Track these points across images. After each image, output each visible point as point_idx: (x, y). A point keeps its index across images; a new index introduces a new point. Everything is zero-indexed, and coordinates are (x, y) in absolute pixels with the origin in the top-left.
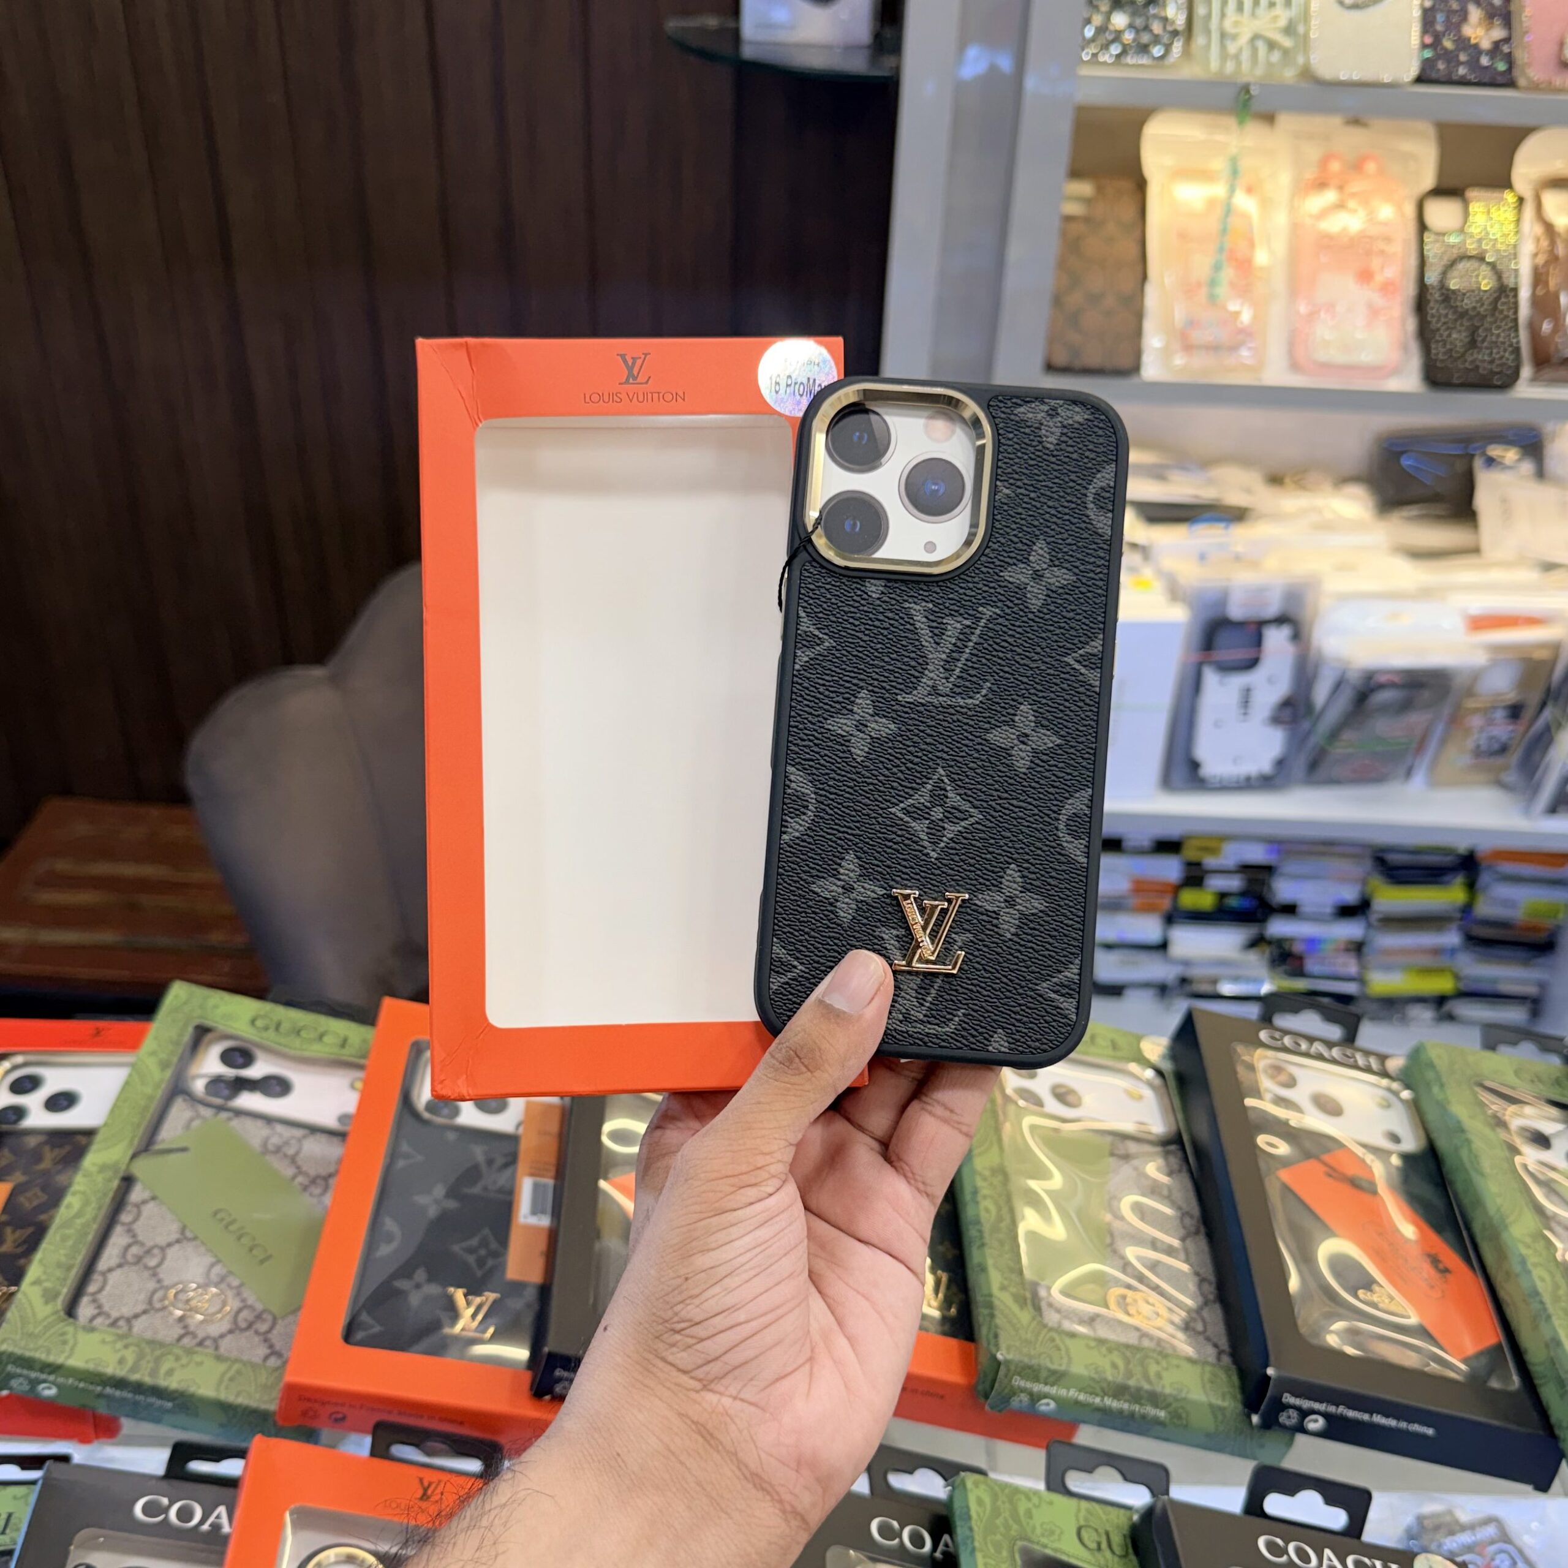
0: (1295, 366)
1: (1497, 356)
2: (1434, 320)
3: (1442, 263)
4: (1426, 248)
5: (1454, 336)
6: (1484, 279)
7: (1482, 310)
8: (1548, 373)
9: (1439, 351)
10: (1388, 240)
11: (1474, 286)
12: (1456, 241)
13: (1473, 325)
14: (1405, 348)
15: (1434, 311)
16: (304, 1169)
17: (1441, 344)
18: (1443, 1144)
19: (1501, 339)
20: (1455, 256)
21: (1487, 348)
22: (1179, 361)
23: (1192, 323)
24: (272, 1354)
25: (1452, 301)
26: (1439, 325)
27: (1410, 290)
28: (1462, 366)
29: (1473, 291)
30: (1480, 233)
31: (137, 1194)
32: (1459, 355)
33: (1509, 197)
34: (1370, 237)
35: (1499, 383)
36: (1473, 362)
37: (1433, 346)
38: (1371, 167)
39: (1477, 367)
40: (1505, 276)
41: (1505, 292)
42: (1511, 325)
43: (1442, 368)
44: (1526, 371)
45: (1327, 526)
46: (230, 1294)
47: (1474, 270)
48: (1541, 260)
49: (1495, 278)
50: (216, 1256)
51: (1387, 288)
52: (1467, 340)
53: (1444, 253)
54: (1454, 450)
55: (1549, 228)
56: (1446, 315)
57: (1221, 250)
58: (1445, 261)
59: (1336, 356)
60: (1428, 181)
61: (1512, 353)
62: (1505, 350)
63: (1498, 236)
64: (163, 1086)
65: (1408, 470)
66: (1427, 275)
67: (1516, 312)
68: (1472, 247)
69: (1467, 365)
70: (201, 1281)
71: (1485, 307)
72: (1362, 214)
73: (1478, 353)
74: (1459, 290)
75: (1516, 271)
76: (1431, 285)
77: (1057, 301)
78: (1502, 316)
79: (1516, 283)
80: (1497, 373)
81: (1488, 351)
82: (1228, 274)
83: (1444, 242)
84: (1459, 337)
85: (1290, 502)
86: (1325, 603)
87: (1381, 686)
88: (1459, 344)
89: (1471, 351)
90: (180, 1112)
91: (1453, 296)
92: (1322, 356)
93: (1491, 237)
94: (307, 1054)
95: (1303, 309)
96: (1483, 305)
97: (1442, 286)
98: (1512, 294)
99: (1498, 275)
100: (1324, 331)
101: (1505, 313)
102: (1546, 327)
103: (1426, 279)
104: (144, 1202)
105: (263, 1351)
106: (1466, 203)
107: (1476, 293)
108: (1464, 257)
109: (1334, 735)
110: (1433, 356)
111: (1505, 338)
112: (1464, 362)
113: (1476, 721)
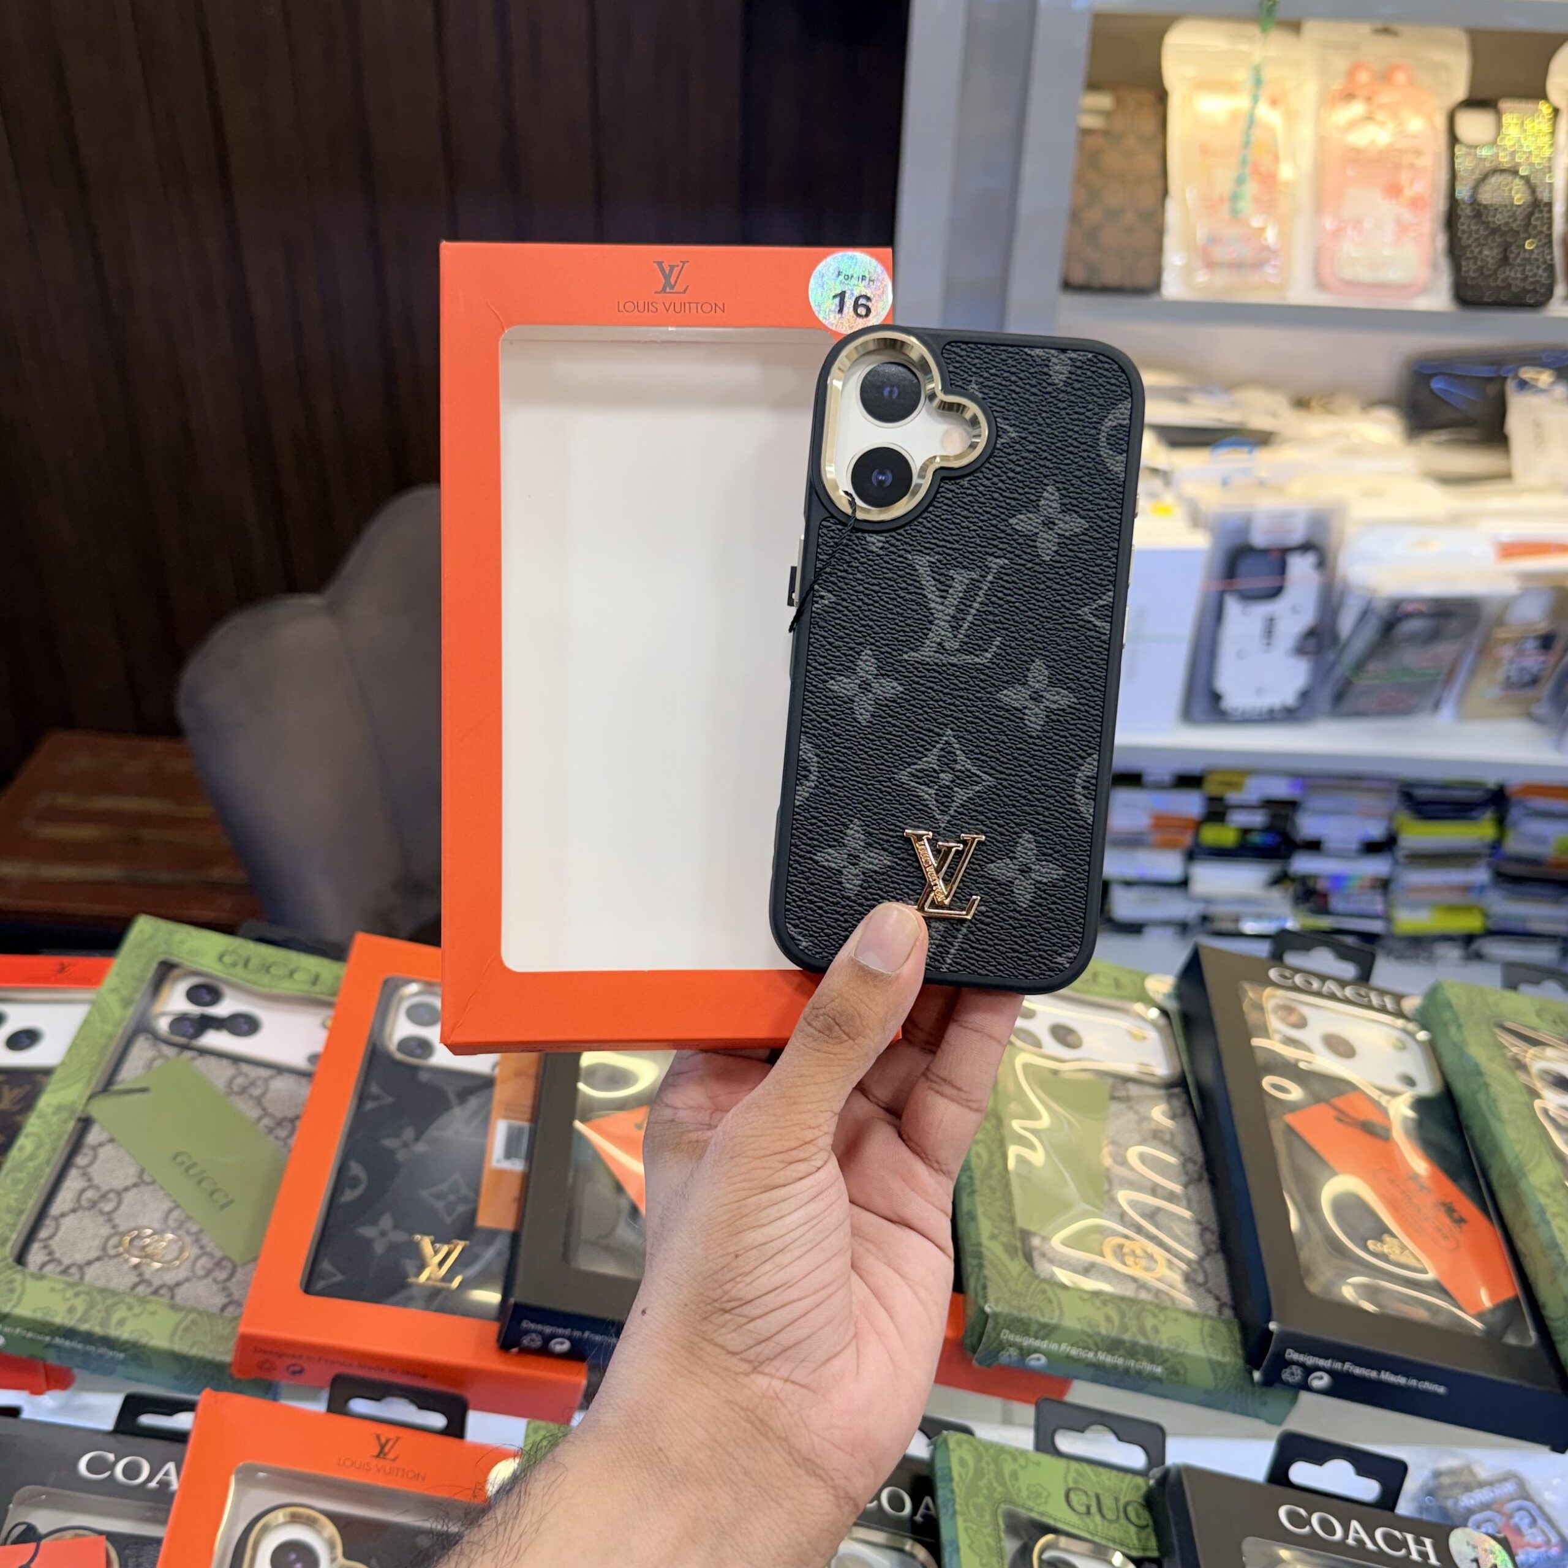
0: (1321, 284)
1: (1530, 274)
2: (1465, 236)
3: (1474, 177)
4: (1457, 161)
5: (1486, 252)
6: (1516, 193)
7: (1514, 225)
9: (1470, 268)
10: (1418, 153)
11: (1507, 202)
12: (1489, 154)
13: (1506, 241)
14: (1434, 266)
15: (1465, 227)
16: (270, 1110)
17: (1472, 261)
18: (1460, 1088)
19: (1534, 256)
20: (1487, 169)
21: (1519, 265)
22: (1202, 277)
23: (1213, 240)
24: (230, 1303)
25: (1484, 216)
26: (1470, 242)
27: (1441, 205)
28: (1492, 284)
29: (1506, 206)
30: (1514, 145)
31: (94, 1136)
32: (1490, 272)
33: (1544, 108)
34: (1399, 151)
35: (1532, 301)
36: (1503, 280)
37: (1464, 263)
38: (1400, 77)
39: (1510, 285)
40: (1539, 190)
41: (1539, 208)
42: (1544, 241)
43: (1472, 286)
44: (1560, 289)
45: (1354, 451)
46: (188, 1240)
47: (1507, 184)
49: (1528, 192)
50: (175, 1201)
51: (1416, 203)
52: (1499, 257)
53: (1476, 166)
54: (1485, 372)
56: (1477, 231)
57: (1244, 163)
58: (1477, 175)
59: (1364, 274)
60: (1460, 92)
61: (1545, 270)
62: (1538, 267)
63: (1532, 148)
64: (125, 1024)
65: (1438, 393)
66: (1458, 188)
67: (1550, 227)
68: (1505, 160)
69: (1499, 283)
70: (157, 1226)
71: (1518, 222)
72: (1390, 125)
73: (1510, 271)
74: (1492, 205)
75: (1551, 185)
76: (1463, 200)
77: (1075, 217)
78: (1534, 232)
79: (1551, 198)
80: (1529, 291)
81: (1520, 269)
82: (1251, 189)
83: (1476, 155)
84: (1490, 254)
85: (1316, 426)
86: (1351, 529)
87: (1409, 616)
88: (1490, 261)
89: (1502, 269)
90: (141, 1051)
91: (1484, 212)
92: (1348, 273)
93: (1525, 149)
94: (275, 991)
95: (1329, 224)
96: (1516, 220)
97: (1474, 202)
98: (1546, 209)
99: (1533, 189)
100: (1349, 248)
101: (1539, 228)
103: (1457, 194)
104: (101, 1145)
105: (220, 1300)
106: (1499, 114)
107: (1509, 208)
108: (1498, 171)
109: (1360, 666)
110: (1463, 274)
111: (1538, 254)
112: (1496, 279)
113: (1507, 652)
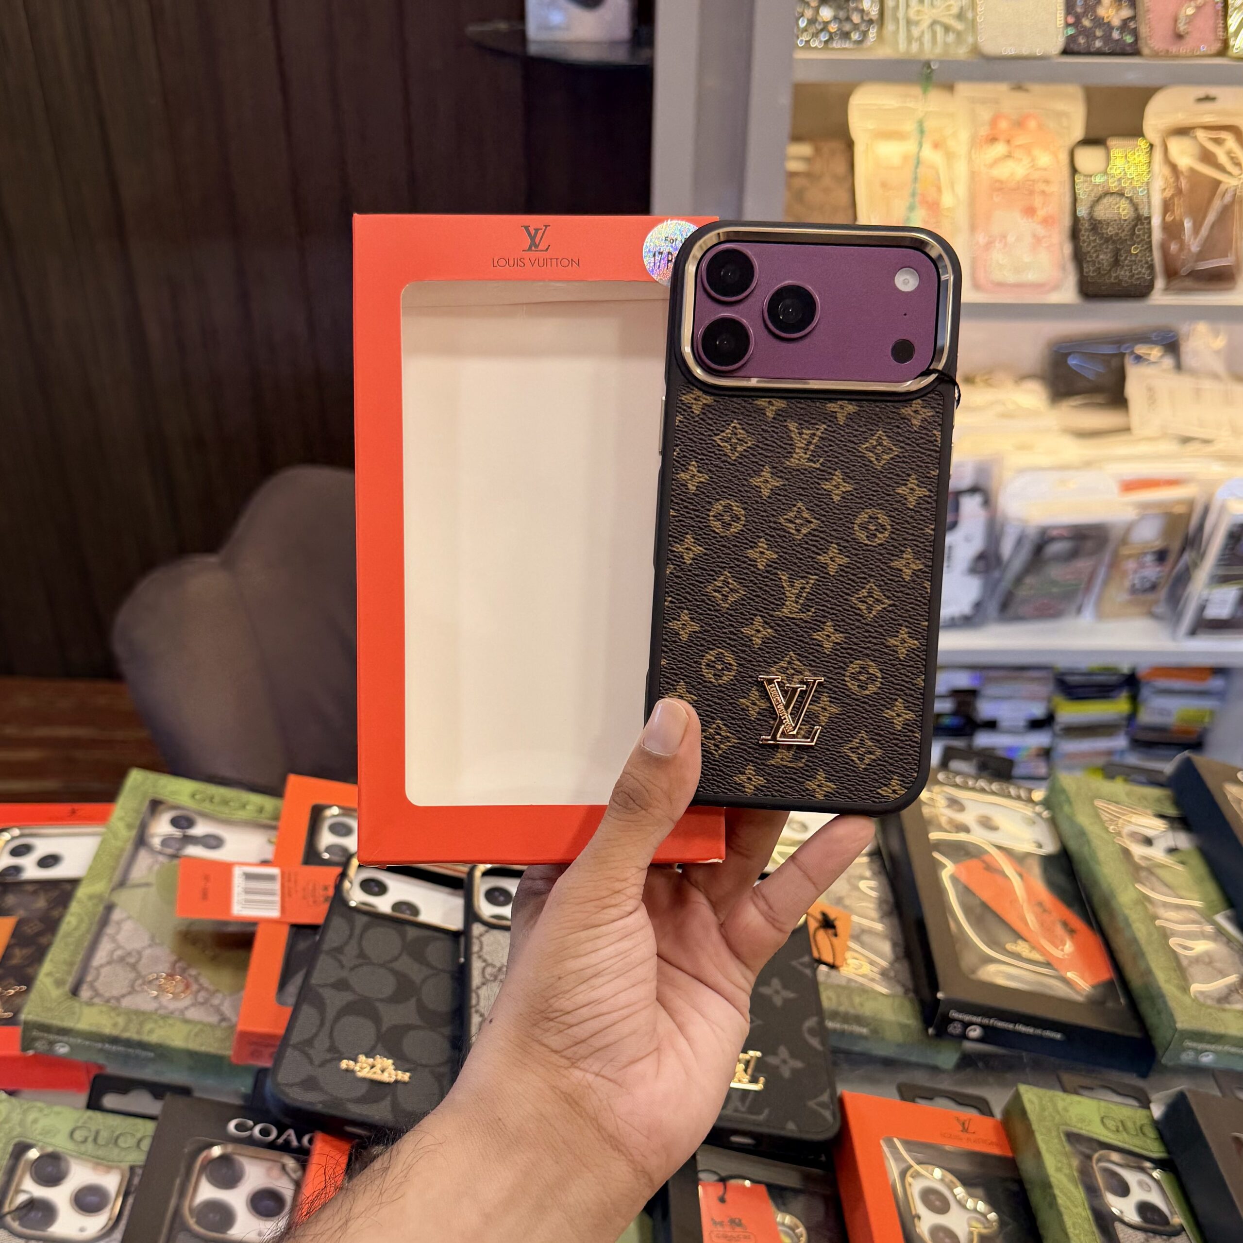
0: (977, 285)
1: (1136, 272)
2: (1085, 244)
3: (1090, 199)
4: (1077, 187)
5: (1101, 257)
6: (1124, 210)
7: (1123, 235)
8: (1177, 283)
9: (1090, 270)
10: (1047, 182)
11: (1116, 217)
12: (1102, 180)
13: (1116, 247)
14: (1063, 268)
15: (1085, 237)
17: (1091, 263)
19: (1138, 258)
20: (1101, 192)
21: (1127, 266)
25: (1099, 229)
26: (1089, 249)
27: (1066, 222)
28: (1107, 281)
29: (1115, 220)
30: (1120, 174)
31: (117, 915)
32: (1105, 272)
33: (1142, 143)
34: (1033, 181)
35: (1138, 293)
36: (1116, 277)
37: (1085, 266)
38: (1032, 124)
39: (1121, 281)
40: (1140, 207)
41: (1141, 221)
42: (1146, 246)
43: (1093, 283)
44: (1160, 283)
45: (1010, 415)
47: (1116, 204)
48: (1168, 194)
49: (1132, 209)
52: (1112, 260)
53: (1092, 190)
54: (1109, 350)
55: (1174, 167)
56: (1095, 241)
57: (914, 194)
58: (1093, 197)
59: (1010, 278)
60: (1078, 133)
61: (1148, 269)
62: (1142, 267)
63: (1134, 176)
64: (129, 839)
65: (1073, 368)
66: (1078, 209)
67: (1150, 236)
68: (1113, 185)
69: (1112, 280)
72: (1026, 161)
73: (1121, 270)
74: (1105, 220)
75: (1149, 203)
76: (1082, 217)
78: (1139, 240)
79: (1150, 213)
80: (1136, 286)
81: (1128, 268)
82: (920, 214)
83: (1091, 181)
84: (1105, 258)
85: (980, 396)
86: (1007, 474)
87: (1052, 539)
88: (1105, 264)
89: (1114, 269)
91: (1100, 226)
92: (998, 276)
93: (1129, 176)
94: (233, 818)
95: (981, 239)
96: (1124, 231)
97: (1092, 220)
98: (1146, 222)
99: (1136, 207)
100: (997, 256)
101: (1142, 237)
102: (1174, 247)
103: (1078, 213)
106: (1108, 150)
107: (1118, 222)
108: (1107, 194)
109: (1019, 580)
110: (1085, 274)
111: (1142, 257)
112: (1110, 277)
113: (1131, 565)
